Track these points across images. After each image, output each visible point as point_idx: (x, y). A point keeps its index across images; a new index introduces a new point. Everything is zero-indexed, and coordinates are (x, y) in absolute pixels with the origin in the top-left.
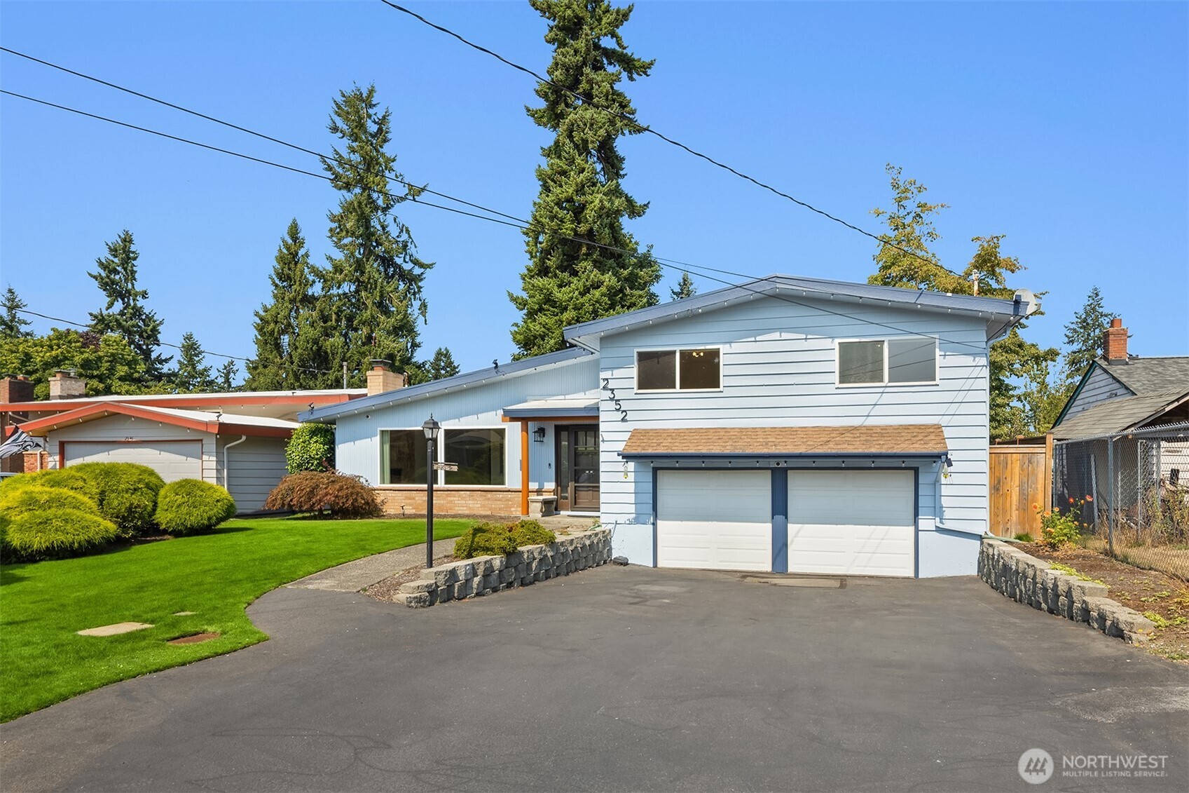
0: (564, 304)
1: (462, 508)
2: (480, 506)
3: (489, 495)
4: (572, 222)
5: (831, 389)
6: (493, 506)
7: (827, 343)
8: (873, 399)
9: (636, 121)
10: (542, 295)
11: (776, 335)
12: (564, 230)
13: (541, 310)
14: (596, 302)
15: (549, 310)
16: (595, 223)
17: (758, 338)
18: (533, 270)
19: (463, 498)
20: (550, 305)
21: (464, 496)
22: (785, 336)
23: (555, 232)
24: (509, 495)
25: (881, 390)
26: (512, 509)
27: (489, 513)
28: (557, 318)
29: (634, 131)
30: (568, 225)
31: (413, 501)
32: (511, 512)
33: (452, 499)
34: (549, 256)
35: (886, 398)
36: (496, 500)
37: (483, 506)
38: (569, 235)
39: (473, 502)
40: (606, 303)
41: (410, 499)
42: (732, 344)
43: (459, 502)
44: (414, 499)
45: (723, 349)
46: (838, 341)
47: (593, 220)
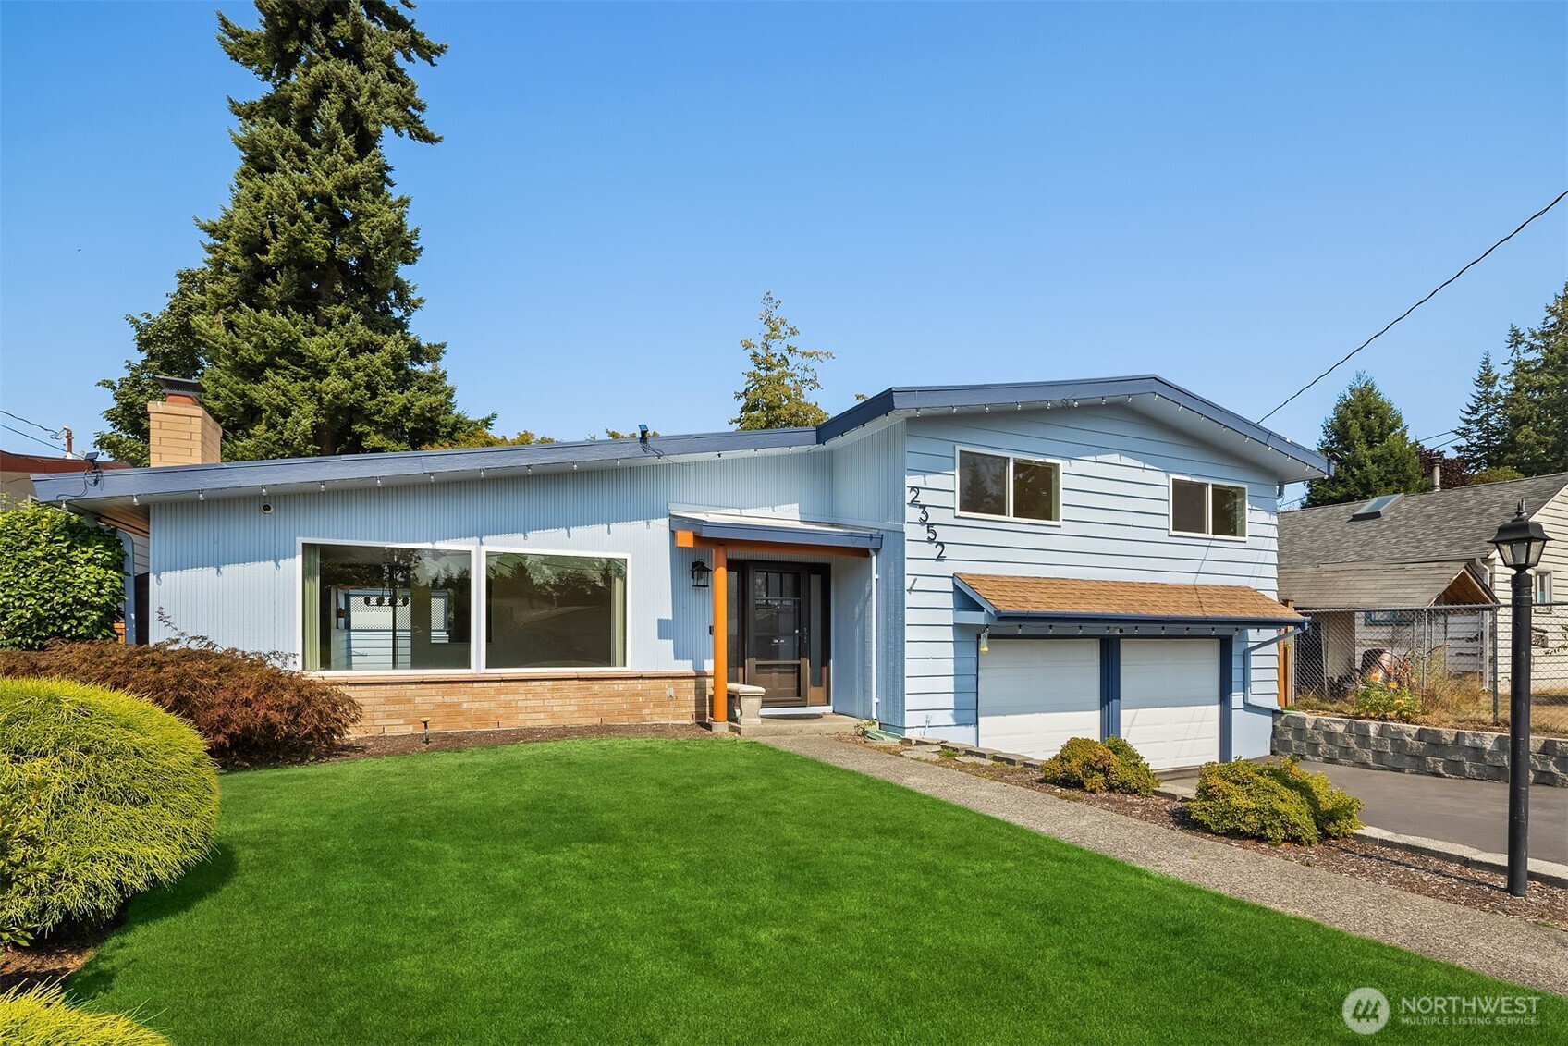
0: (321, 363)
1: (534, 716)
2: (576, 708)
3: (596, 686)
4: (326, 236)
5: (1163, 536)
6: (605, 707)
7: (1160, 477)
8: (1200, 552)
9: (422, 122)
10: (277, 341)
11: (1114, 458)
12: (313, 245)
13: (270, 363)
14: (375, 372)
15: (286, 368)
16: (380, 249)
17: (1100, 458)
18: (223, 296)
19: (536, 695)
20: (290, 361)
21: (539, 690)
22: (1126, 460)
23: (295, 242)
24: (639, 685)
25: (1207, 543)
26: (645, 711)
27: (596, 721)
28: (307, 384)
29: (417, 135)
30: (317, 238)
31: (406, 707)
32: (643, 717)
33: (510, 697)
34: (269, 280)
35: (1213, 553)
36: (611, 696)
37: (583, 709)
38: (319, 254)
39: (560, 702)
40: (389, 378)
41: (400, 702)
42: (1073, 462)
43: (528, 703)
44: (409, 701)
45: (1063, 466)
46: (1172, 476)
47: (377, 244)
